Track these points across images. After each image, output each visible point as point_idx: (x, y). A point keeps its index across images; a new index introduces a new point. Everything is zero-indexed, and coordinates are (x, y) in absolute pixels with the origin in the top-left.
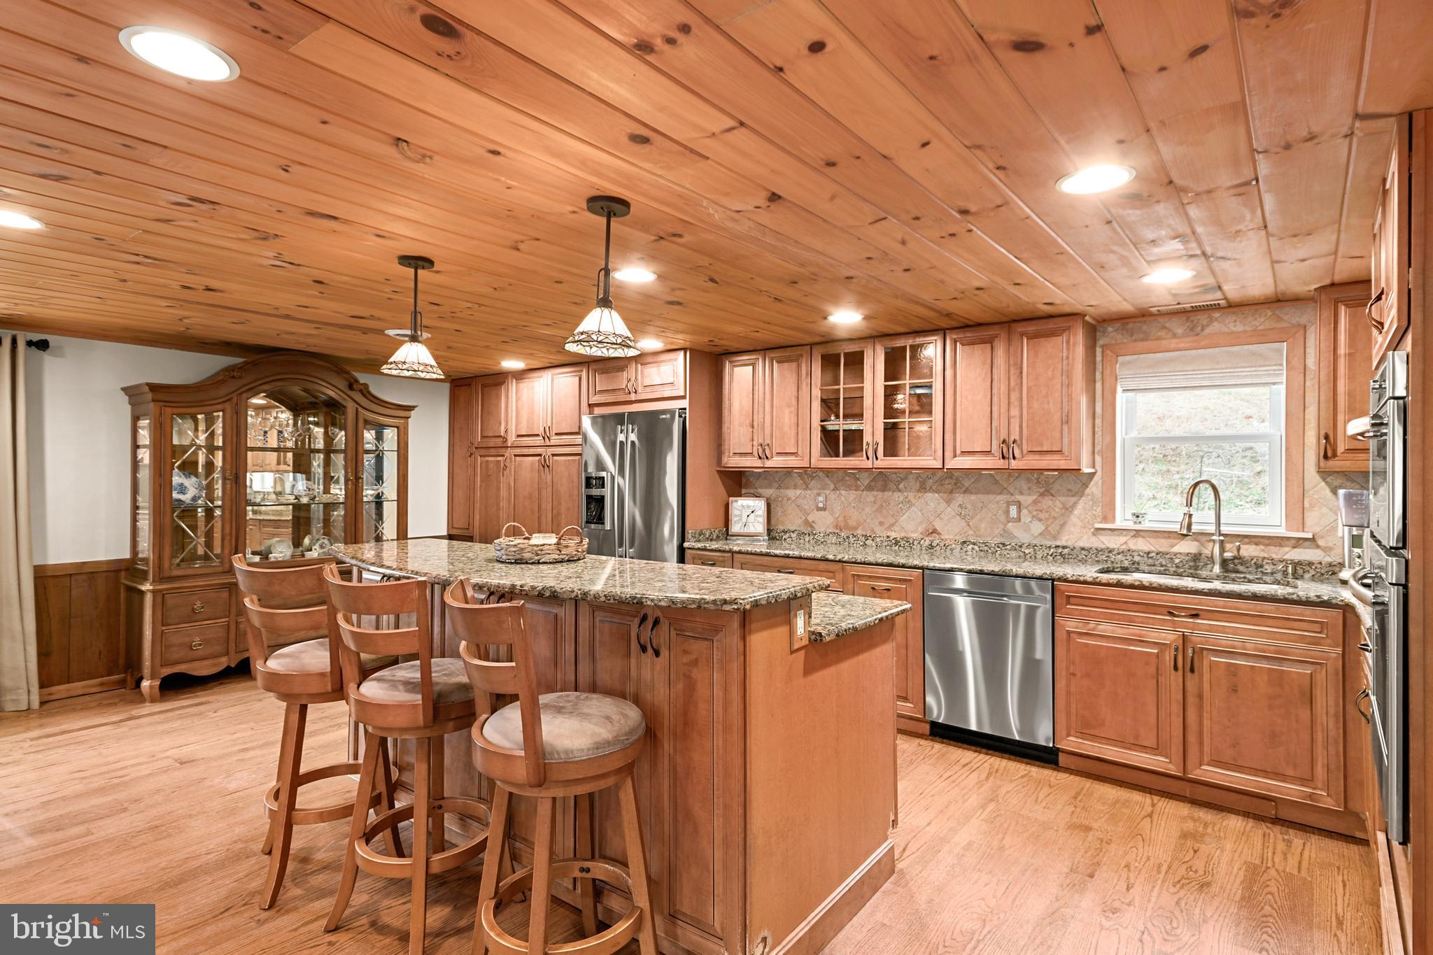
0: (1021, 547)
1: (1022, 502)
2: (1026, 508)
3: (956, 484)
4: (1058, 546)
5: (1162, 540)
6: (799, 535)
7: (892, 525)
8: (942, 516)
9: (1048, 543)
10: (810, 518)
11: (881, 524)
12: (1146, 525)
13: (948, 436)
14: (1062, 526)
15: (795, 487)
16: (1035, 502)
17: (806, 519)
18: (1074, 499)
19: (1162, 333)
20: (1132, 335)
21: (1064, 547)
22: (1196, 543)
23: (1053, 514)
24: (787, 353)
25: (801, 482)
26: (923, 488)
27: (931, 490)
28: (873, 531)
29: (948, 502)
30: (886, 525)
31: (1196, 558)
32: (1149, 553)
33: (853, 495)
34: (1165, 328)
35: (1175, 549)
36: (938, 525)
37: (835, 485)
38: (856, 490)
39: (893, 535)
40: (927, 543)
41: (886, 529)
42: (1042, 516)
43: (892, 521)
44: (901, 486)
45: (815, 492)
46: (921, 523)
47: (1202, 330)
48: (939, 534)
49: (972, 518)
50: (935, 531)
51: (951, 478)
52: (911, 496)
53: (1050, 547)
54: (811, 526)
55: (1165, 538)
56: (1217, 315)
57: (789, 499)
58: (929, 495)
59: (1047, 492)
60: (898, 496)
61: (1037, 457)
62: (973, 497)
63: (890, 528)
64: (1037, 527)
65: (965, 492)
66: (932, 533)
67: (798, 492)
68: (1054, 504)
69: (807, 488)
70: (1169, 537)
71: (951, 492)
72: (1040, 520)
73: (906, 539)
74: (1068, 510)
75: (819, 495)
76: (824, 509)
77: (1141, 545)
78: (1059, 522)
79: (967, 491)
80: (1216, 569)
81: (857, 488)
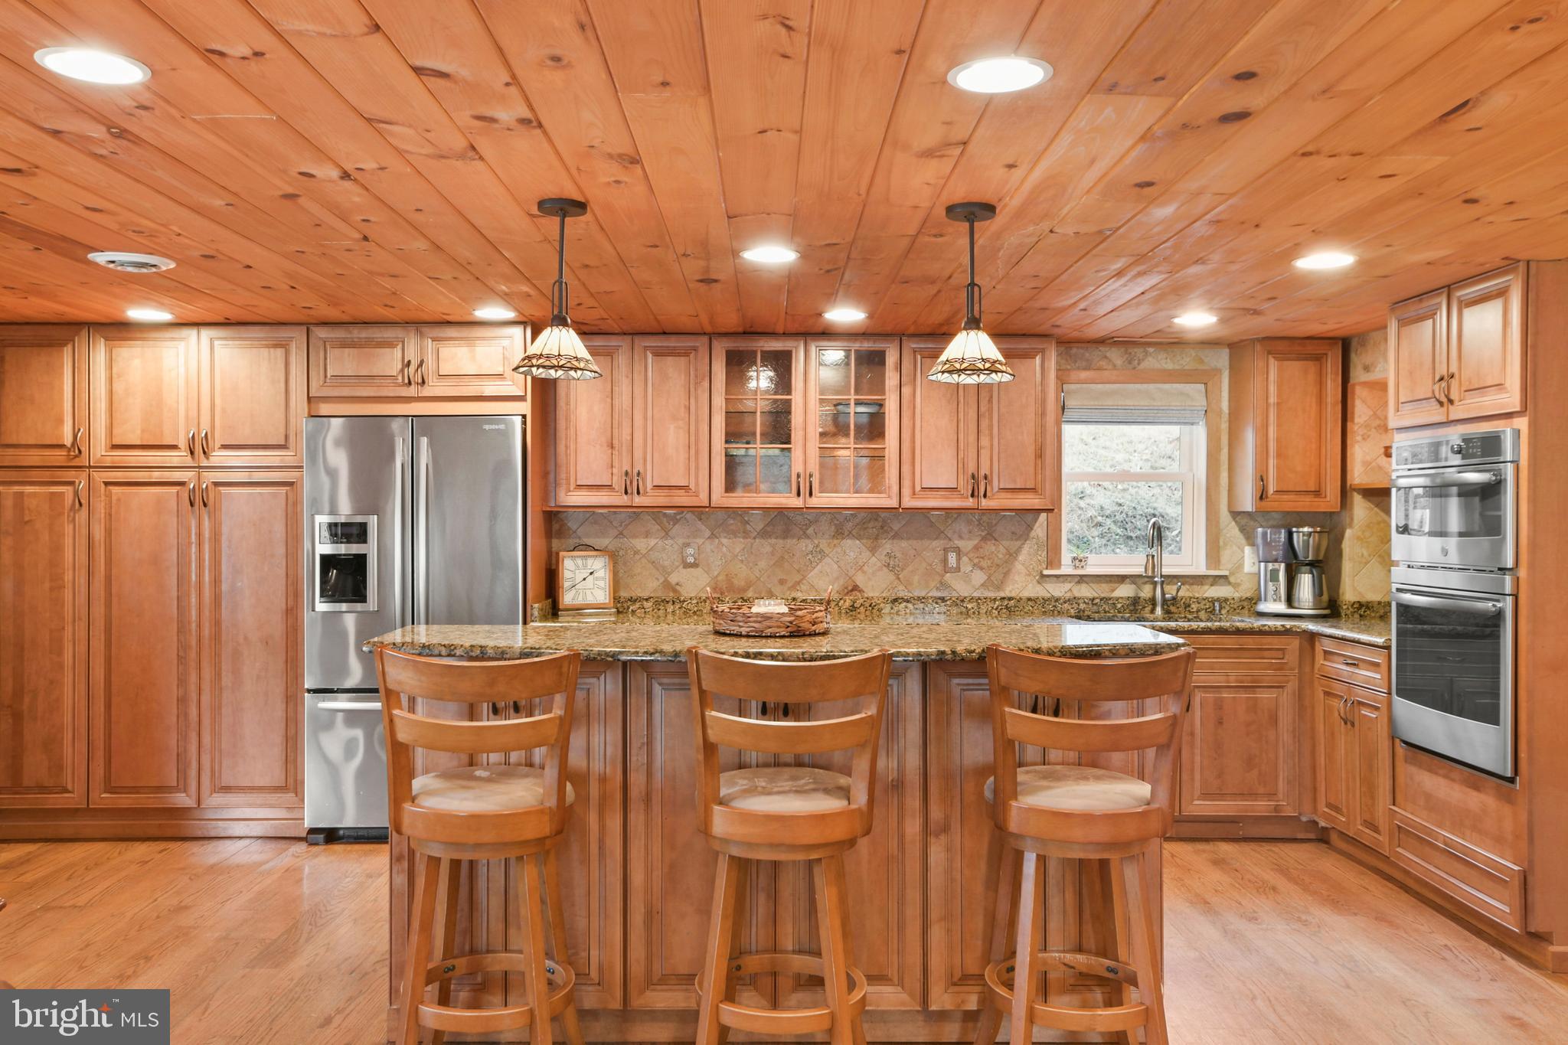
0: (962, 601)
1: (962, 549)
2: (966, 555)
3: (882, 527)
4: (1004, 598)
5: (1104, 585)
6: (657, 603)
7: (799, 583)
8: (865, 568)
9: (991, 594)
10: (673, 579)
11: (782, 582)
12: (1090, 570)
13: (906, 468)
14: (1006, 574)
15: (647, 535)
16: (976, 548)
17: (666, 580)
18: (1018, 543)
19: (1103, 363)
20: (1076, 362)
21: (1010, 599)
22: (1133, 586)
23: (997, 561)
24: (672, 342)
25: (657, 527)
26: (839, 533)
27: (850, 536)
29: (873, 550)
30: (790, 584)
31: (1135, 601)
32: (1093, 599)
33: (739, 544)
34: (1106, 357)
35: (1117, 594)
36: (860, 579)
37: (712, 530)
38: (744, 538)
39: (800, 595)
40: (848, 603)
41: (789, 589)
42: (984, 564)
43: (798, 578)
44: (810, 531)
45: (680, 541)
46: (837, 578)
47: (1139, 364)
48: (861, 591)
49: (903, 570)
50: (855, 588)
51: (876, 520)
52: (823, 544)
53: (995, 600)
54: (675, 591)
55: (1107, 582)
56: (1151, 350)
57: (636, 552)
58: (848, 543)
59: (990, 536)
60: (805, 545)
61: (1009, 495)
62: (904, 544)
63: (795, 586)
64: (979, 577)
65: (894, 537)
66: (852, 591)
67: (652, 542)
68: (997, 550)
69: (667, 534)
70: (1111, 581)
71: (876, 538)
72: (982, 569)
74: (1012, 555)
75: (688, 545)
76: (695, 565)
77: (1085, 591)
78: (1002, 570)
79: (896, 536)
80: (1159, 611)
81: (746, 534)
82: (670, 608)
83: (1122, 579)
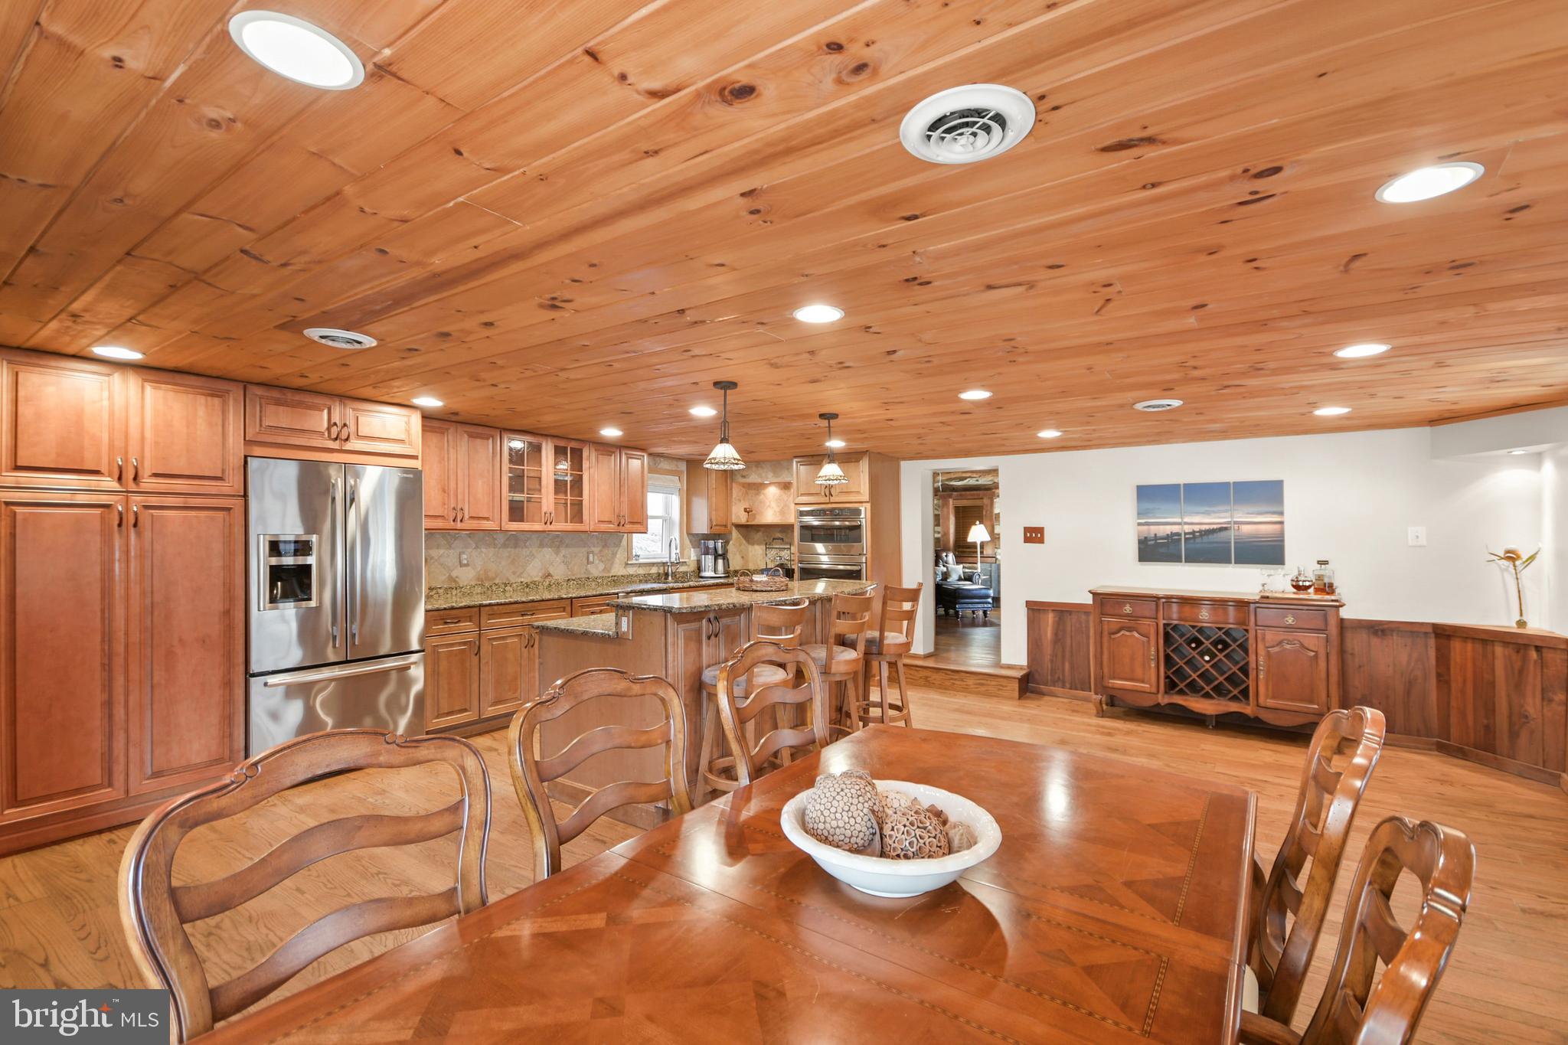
0: (596, 578)
1: (594, 552)
2: (596, 555)
4: (609, 576)
6: (446, 590)
7: (523, 573)
8: (553, 563)
9: (607, 574)
10: (454, 574)
11: (514, 573)
12: (642, 561)
13: (592, 510)
14: (610, 565)
15: (438, 547)
16: (601, 551)
17: (449, 575)
23: (608, 558)
24: (480, 430)
25: (445, 542)
26: (542, 545)
27: (546, 546)
28: (508, 579)
29: (557, 553)
30: (518, 574)
33: (492, 551)
35: (651, 572)
36: (552, 570)
37: (476, 544)
39: (524, 580)
43: (522, 570)
44: (528, 544)
45: (458, 551)
46: (541, 569)
48: (553, 576)
49: (570, 563)
50: (549, 575)
52: (534, 550)
53: (605, 577)
54: (455, 581)
55: (648, 566)
57: (431, 558)
58: (546, 550)
60: (525, 552)
62: (570, 550)
63: (520, 576)
64: (602, 566)
67: (441, 551)
68: (608, 552)
69: (450, 547)
71: (559, 547)
72: (603, 561)
73: (534, 583)
74: (614, 554)
75: (464, 553)
76: (467, 565)
77: (641, 571)
78: (611, 562)
79: (567, 546)
80: (670, 578)
81: (495, 546)
82: (454, 592)
83: (653, 564)
